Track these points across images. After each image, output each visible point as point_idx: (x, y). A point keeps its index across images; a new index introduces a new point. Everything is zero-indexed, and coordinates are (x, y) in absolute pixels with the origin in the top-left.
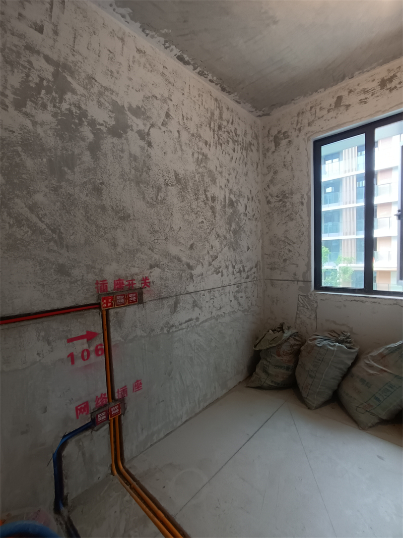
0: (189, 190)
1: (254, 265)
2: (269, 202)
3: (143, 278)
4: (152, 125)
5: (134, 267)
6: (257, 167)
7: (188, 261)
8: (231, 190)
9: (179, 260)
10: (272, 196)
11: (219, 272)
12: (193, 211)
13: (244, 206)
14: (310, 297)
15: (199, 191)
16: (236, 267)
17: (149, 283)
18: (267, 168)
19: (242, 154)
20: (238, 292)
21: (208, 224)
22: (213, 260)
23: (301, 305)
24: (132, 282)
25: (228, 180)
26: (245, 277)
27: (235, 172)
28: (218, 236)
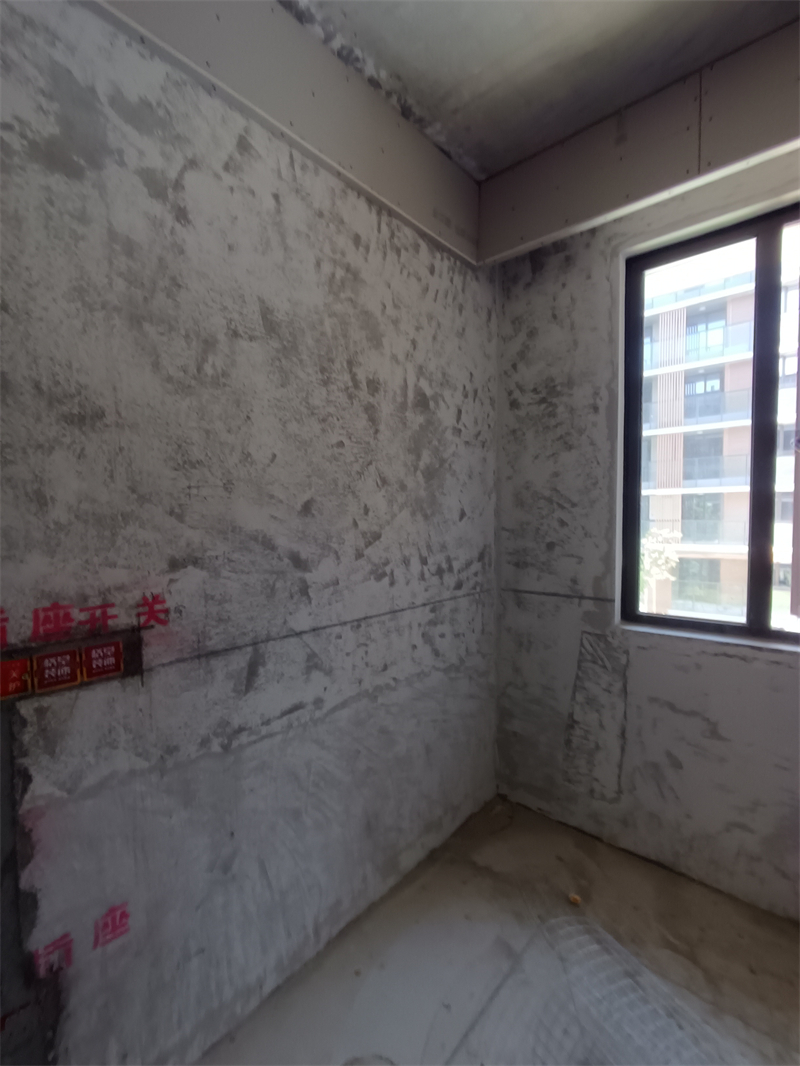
0: (304, 357)
1: (475, 554)
2: (514, 404)
3: (145, 598)
4: (192, 164)
5: (113, 565)
6: (489, 319)
7: (296, 547)
8: (421, 368)
9: (268, 544)
10: (521, 389)
11: (384, 574)
12: (313, 414)
13: (453, 411)
14: (610, 639)
15: (331, 361)
16: (430, 561)
17: (166, 611)
18: (513, 323)
19: (452, 280)
20: (432, 623)
21: (355, 451)
22: (368, 544)
23: (589, 657)
24: (104, 613)
25: (414, 343)
26: (453, 585)
27: (434, 324)
28: (384, 481)
